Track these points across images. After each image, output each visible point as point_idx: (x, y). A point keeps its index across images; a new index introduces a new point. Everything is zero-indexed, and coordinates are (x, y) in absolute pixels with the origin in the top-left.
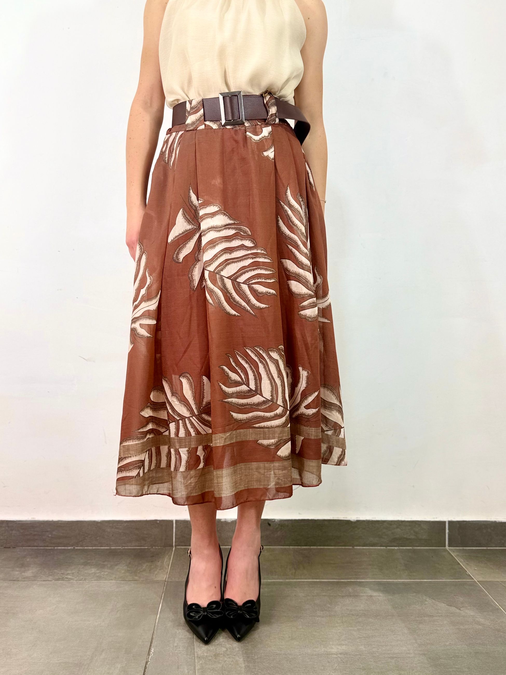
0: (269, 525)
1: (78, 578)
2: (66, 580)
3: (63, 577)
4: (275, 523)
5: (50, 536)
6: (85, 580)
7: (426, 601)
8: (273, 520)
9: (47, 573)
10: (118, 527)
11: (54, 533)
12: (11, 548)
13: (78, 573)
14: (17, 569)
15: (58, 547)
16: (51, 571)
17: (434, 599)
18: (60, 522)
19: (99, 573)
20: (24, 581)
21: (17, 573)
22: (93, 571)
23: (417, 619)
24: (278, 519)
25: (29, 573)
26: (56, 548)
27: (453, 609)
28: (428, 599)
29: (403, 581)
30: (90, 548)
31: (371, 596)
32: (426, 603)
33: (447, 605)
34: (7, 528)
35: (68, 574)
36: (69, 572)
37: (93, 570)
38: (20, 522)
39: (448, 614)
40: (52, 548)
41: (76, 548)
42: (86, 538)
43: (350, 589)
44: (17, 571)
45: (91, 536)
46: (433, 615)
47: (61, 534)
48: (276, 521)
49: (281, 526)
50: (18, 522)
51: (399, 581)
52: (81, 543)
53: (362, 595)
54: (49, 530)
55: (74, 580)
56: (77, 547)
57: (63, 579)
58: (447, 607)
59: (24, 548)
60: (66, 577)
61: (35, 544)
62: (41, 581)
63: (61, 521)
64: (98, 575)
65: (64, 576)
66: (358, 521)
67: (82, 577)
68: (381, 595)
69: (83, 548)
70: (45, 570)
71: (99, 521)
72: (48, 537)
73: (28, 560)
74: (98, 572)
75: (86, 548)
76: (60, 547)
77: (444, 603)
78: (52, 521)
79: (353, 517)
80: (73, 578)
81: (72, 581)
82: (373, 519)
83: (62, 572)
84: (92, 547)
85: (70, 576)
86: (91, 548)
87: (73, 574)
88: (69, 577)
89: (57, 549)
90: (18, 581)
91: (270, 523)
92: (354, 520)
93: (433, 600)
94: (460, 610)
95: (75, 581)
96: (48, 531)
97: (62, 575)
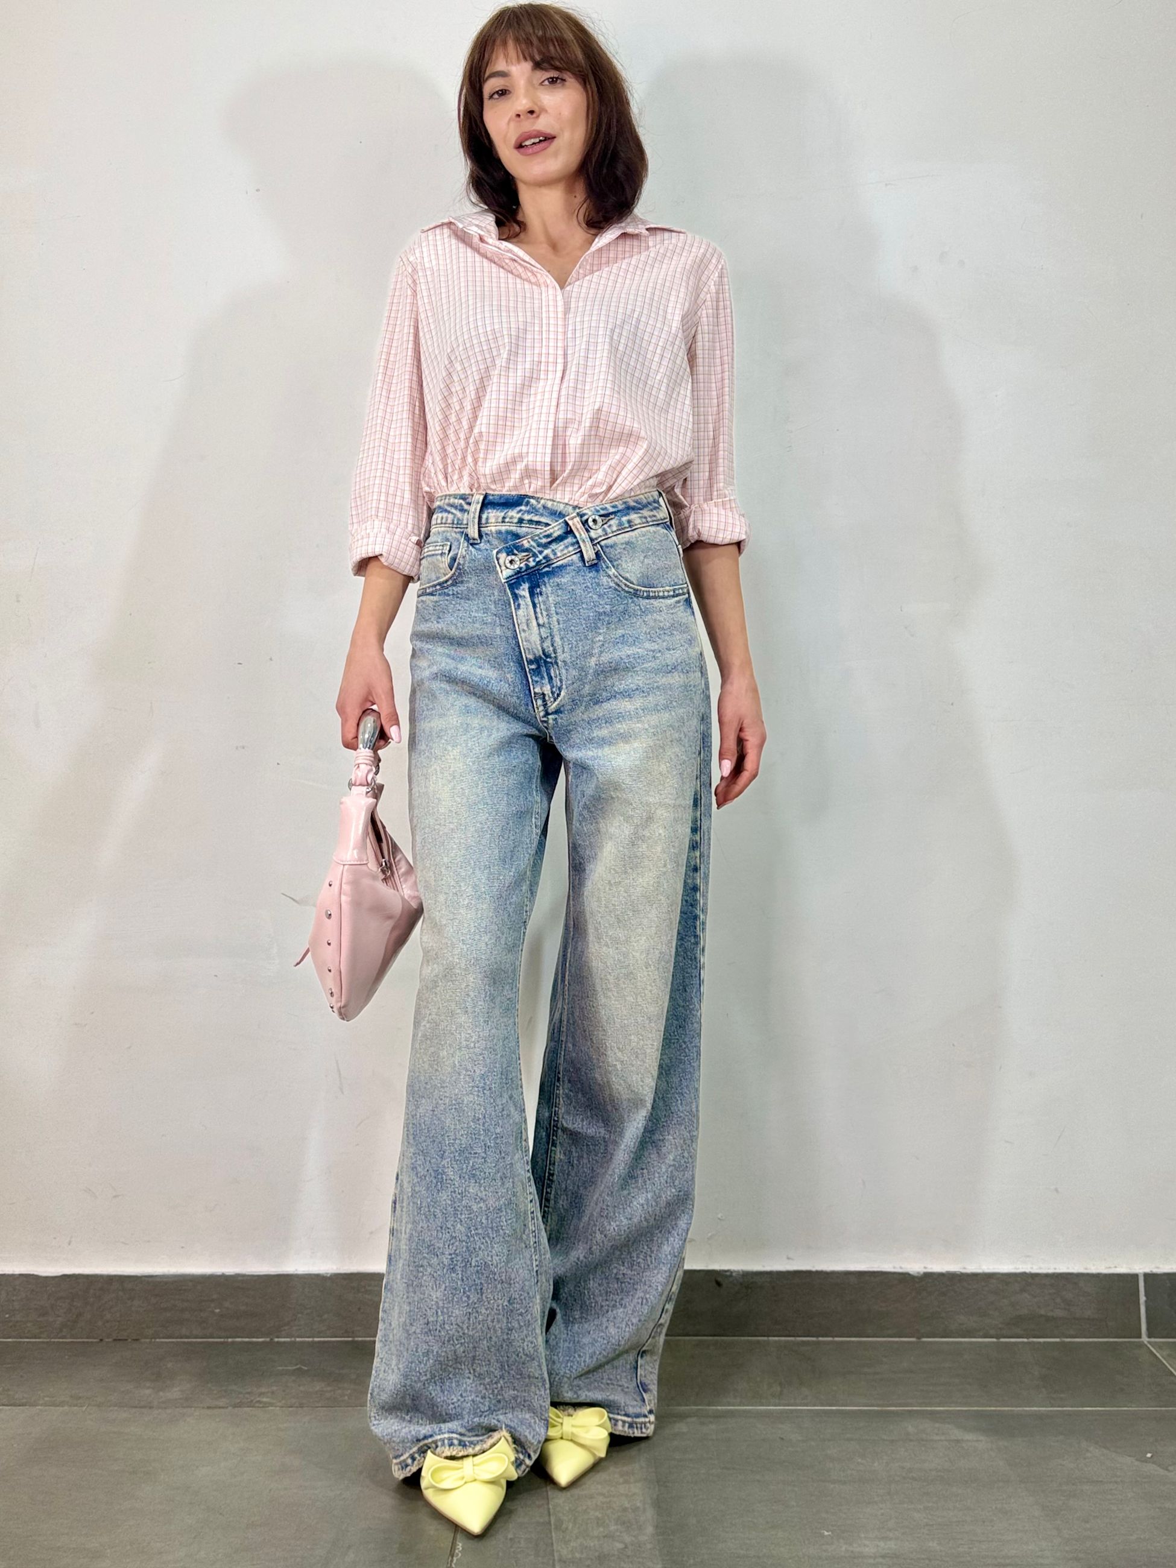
0: (719, 1284)
1: (283, 1402)
2: (258, 1407)
3: (252, 1401)
4: (731, 1279)
5: (217, 1311)
6: (301, 1406)
7: (1087, 1451)
8: (728, 1274)
9: (215, 1392)
10: (370, 1288)
11: (227, 1304)
12: (130, 1340)
13: (284, 1391)
14: (148, 1384)
15: (235, 1338)
16: (224, 1388)
17: (1106, 1448)
18: (240, 1278)
19: (331, 1391)
20: (165, 1408)
21: (148, 1392)
22: (318, 1388)
23: (1064, 1488)
24: (738, 1271)
25: (175, 1393)
26: (230, 1340)
27: (1150, 1468)
28: (1091, 1449)
29: (1035, 1411)
30: (307, 1339)
31: (958, 1441)
32: (1089, 1455)
33: (1137, 1460)
34: (121, 1293)
35: (261, 1394)
36: (263, 1390)
37: (318, 1386)
38: (150, 1279)
39: (1138, 1479)
40: (222, 1340)
41: (276, 1340)
42: (300, 1315)
43: (910, 1427)
44: (148, 1388)
45: (309, 1311)
46: (1101, 1481)
47: (243, 1308)
48: (734, 1274)
49: (747, 1287)
50: (146, 1279)
51: (1026, 1411)
52: (286, 1328)
53: (937, 1438)
54: (215, 1296)
55: (276, 1407)
56: (278, 1337)
57: (251, 1405)
58: (1137, 1463)
59: (158, 1340)
60: (258, 1399)
61: (184, 1331)
62: (203, 1408)
63: (244, 1276)
64: (328, 1395)
65: (252, 1398)
66: (928, 1276)
67: (293, 1401)
68: (982, 1438)
69: (293, 1339)
70: (209, 1385)
71: (329, 1275)
72: (213, 1312)
73: (170, 1365)
74: (329, 1389)
75: (298, 1339)
76: (239, 1337)
77: (1130, 1456)
78: (224, 1277)
79: (915, 1265)
80: (274, 1401)
81: (271, 1408)
82: (964, 1271)
83: (249, 1390)
84: (313, 1337)
85: (267, 1397)
86: (310, 1339)
87: (273, 1393)
88: (265, 1400)
89: (233, 1343)
90: (151, 1408)
91: (719, 1279)
92: (918, 1273)
93: (1103, 1449)
94: (1167, 1470)
95: (278, 1408)
96: (213, 1301)
97: (247, 1396)
